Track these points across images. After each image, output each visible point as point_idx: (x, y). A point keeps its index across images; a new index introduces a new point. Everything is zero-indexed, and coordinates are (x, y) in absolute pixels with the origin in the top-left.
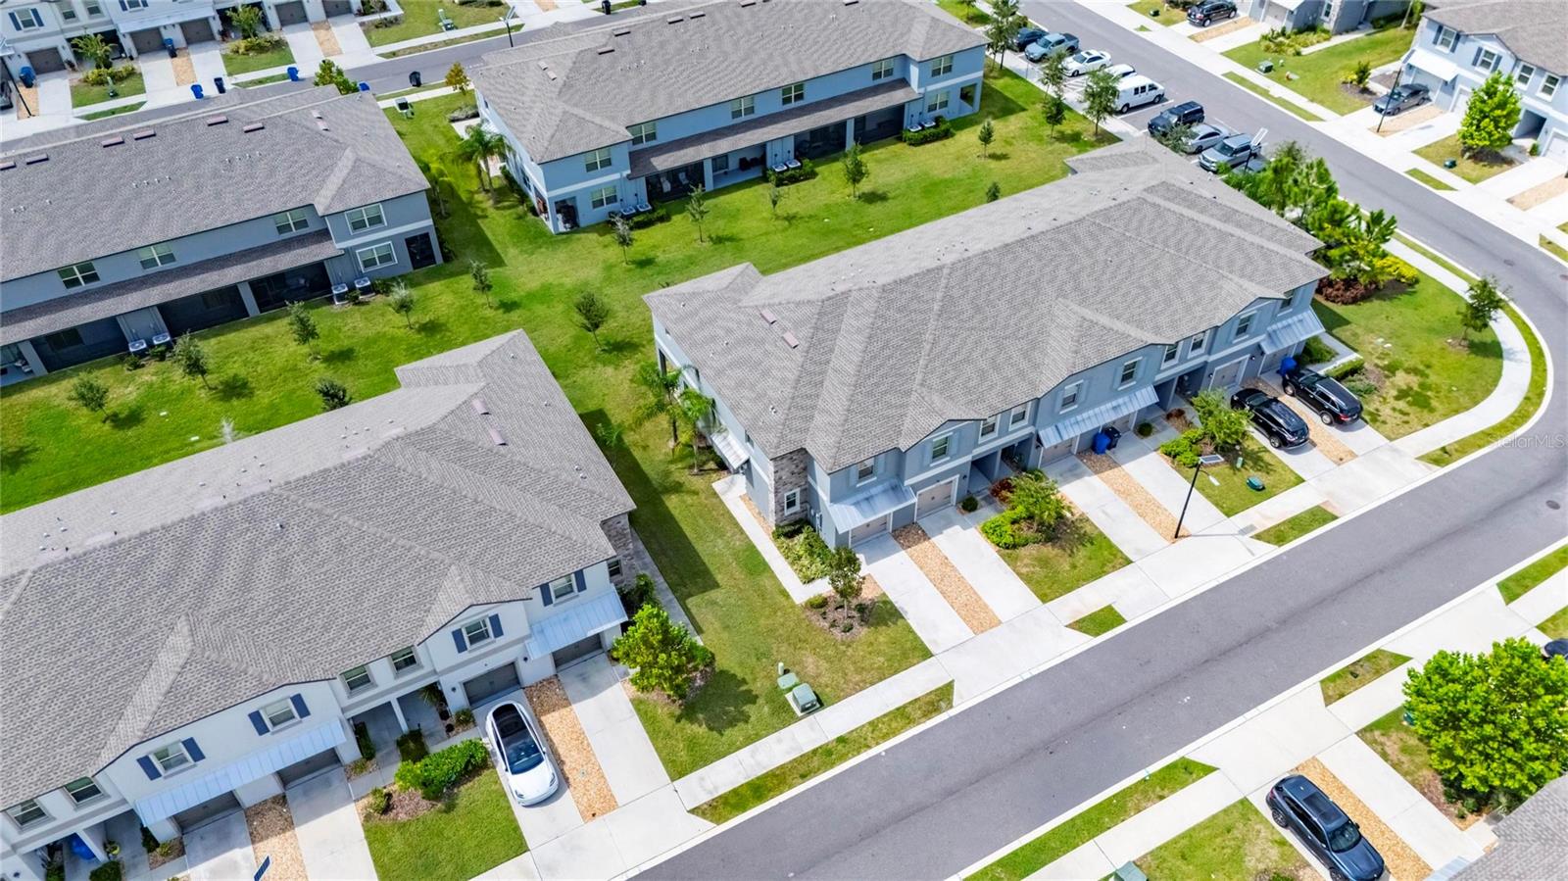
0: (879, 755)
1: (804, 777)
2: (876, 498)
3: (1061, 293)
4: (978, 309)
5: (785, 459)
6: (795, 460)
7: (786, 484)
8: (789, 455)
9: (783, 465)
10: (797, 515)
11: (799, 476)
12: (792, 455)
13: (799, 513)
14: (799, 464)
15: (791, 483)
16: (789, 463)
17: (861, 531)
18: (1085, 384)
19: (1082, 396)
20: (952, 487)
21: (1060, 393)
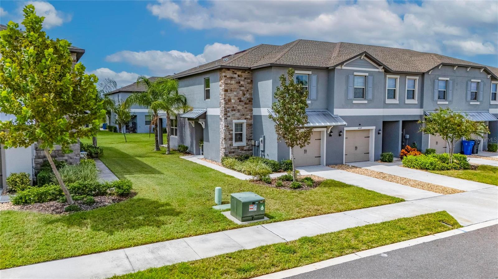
5: (232, 78)
6: (242, 86)
7: (235, 110)
8: (236, 76)
9: (232, 87)
10: (244, 152)
11: (246, 106)
12: (239, 76)
13: (245, 150)
14: (245, 93)
15: (239, 111)
16: (236, 86)
17: (299, 155)
18: (451, 84)
19: (450, 96)
20: (370, 142)
21: (436, 82)
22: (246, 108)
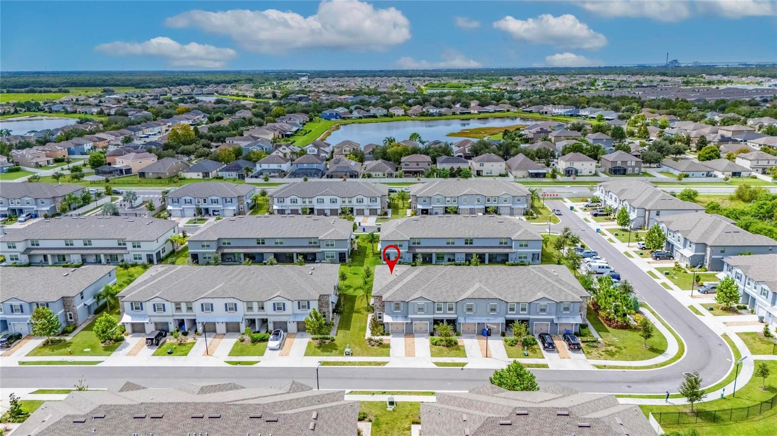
0: (356, 368)
1: (334, 365)
2: (399, 318)
3: (480, 282)
4: (451, 278)
6: (381, 301)
7: (378, 309)
8: (378, 298)
9: (377, 301)
13: (383, 323)
14: (383, 304)
15: (380, 309)
16: (379, 301)
17: (395, 329)
18: (475, 305)
19: (474, 310)
20: (427, 326)
21: (465, 305)
22: (383, 309)
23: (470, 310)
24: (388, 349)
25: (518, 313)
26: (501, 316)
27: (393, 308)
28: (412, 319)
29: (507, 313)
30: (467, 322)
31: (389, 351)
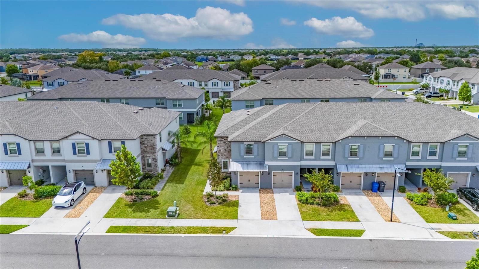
0: (181, 237)
1: (146, 232)
2: (251, 165)
3: (365, 118)
5: (221, 141)
6: (226, 144)
7: (223, 155)
8: (223, 139)
9: (221, 145)
10: (228, 174)
11: (229, 153)
12: (225, 139)
13: (229, 174)
14: (228, 147)
15: (225, 155)
16: (224, 144)
17: (245, 182)
18: (362, 147)
19: (361, 154)
20: (292, 178)
21: (347, 147)
22: (229, 154)
23: (353, 154)
24: (235, 208)
25: (424, 159)
26: (400, 163)
27: (243, 152)
28: (270, 167)
29: (408, 159)
30: (350, 171)
31: (236, 211)
